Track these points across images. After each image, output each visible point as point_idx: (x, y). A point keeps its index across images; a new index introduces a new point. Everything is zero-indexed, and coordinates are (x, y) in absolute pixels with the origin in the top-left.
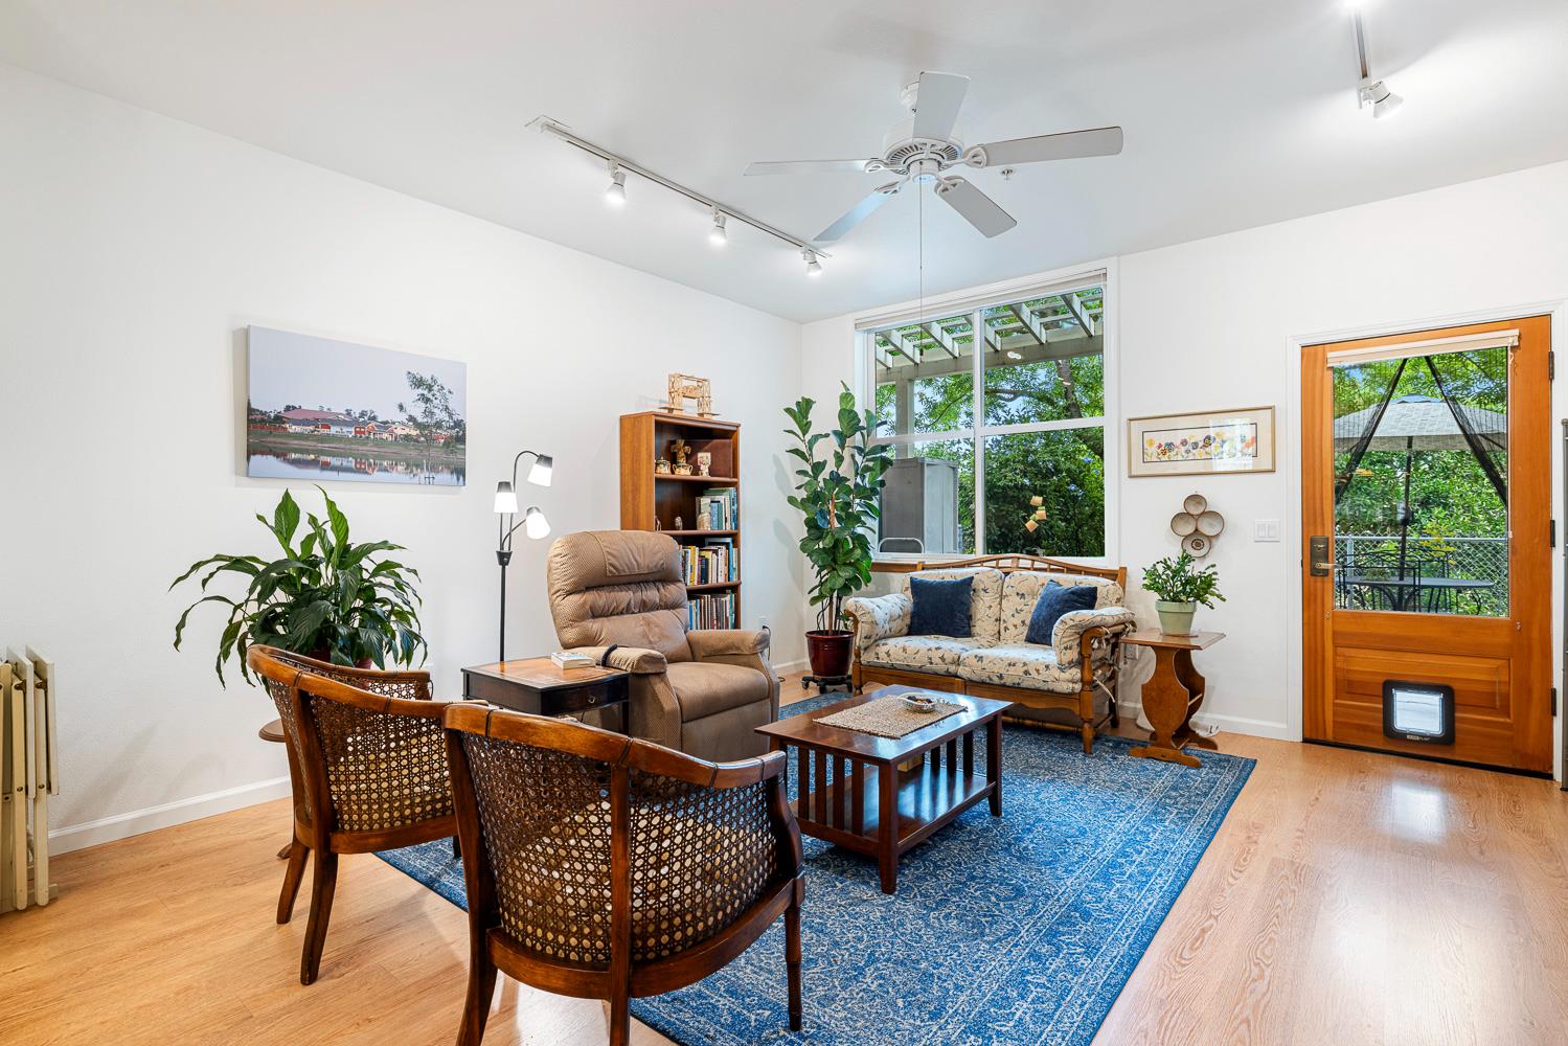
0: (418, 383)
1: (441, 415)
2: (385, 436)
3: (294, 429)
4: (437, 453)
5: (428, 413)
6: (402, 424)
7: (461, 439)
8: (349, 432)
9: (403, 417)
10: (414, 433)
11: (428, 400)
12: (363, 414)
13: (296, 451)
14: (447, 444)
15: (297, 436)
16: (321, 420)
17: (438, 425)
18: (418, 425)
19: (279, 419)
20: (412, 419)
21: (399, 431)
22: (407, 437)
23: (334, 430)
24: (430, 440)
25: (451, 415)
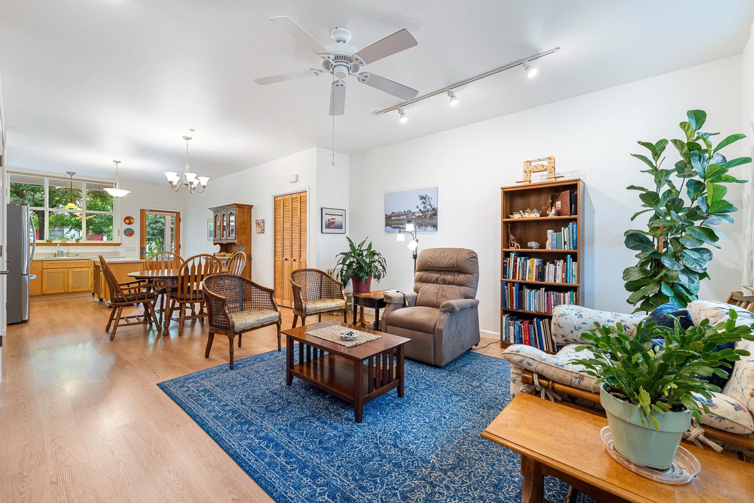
0: (422, 198)
1: (429, 207)
2: (413, 217)
3: (393, 218)
4: (427, 220)
5: (425, 207)
6: (418, 212)
7: (435, 214)
8: (405, 217)
9: (418, 210)
10: (421, 215)
11: (424, 203)
12: (408, 211)
13: (394, 224)
14: (430, 217)
15: (394, 220)
16: (399, 215)
17: (428, 211)
18: (422, 212)
19: (391, 216)
20: (420, 210)
21: (417, 215)
22: (419, 216)
23: (402, 217)
24: (425, 216)
25: (431, 207)
